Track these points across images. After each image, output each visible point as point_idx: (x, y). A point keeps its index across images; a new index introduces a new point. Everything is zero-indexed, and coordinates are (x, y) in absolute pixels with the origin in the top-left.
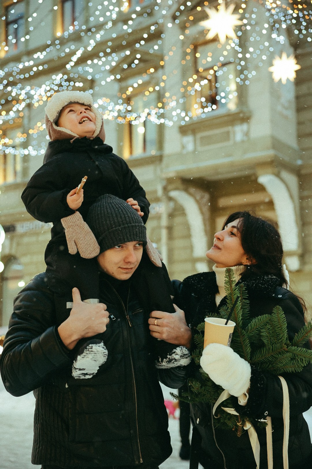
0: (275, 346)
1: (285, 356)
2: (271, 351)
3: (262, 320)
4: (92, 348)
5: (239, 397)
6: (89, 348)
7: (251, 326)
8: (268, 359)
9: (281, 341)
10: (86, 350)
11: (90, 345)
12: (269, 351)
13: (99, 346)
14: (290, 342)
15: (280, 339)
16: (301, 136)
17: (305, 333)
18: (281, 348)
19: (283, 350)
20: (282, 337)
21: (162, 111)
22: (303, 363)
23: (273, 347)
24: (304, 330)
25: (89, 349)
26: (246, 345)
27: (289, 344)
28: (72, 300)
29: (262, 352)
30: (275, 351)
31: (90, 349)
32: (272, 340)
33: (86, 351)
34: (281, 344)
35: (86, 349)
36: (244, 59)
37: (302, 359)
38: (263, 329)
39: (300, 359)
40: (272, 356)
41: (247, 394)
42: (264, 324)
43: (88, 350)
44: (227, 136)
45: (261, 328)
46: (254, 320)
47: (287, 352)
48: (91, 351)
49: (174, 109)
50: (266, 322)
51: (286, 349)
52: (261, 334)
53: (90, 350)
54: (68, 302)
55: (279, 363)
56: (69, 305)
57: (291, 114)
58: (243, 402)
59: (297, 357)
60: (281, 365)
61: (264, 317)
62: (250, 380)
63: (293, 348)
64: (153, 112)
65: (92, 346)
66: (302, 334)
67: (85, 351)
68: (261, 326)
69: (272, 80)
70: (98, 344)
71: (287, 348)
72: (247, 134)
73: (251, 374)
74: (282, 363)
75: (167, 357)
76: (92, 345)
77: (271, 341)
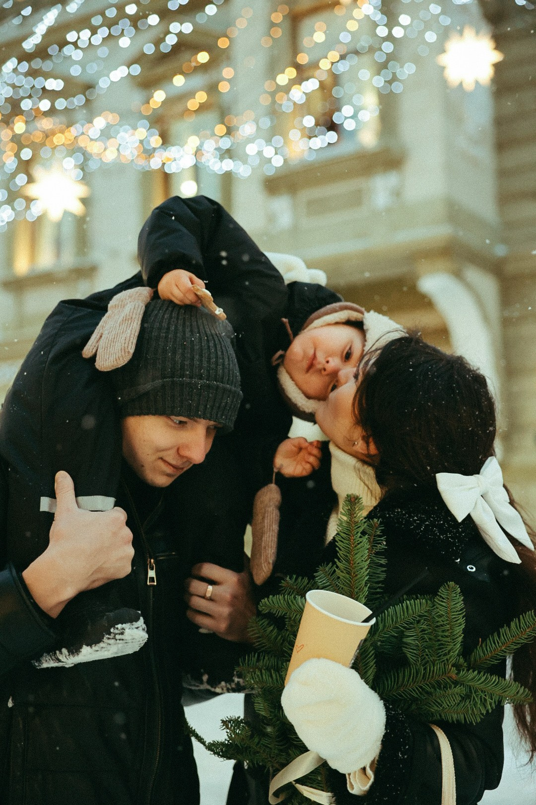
0: (430, 669)
1: (450, 691)
2: (420, 677)
3: (410, 611)
4: (122, 634)
5: (349, 774)
6: (116, 631)
7: (385, 623)
8: (410, 695)
9: (447, 659)
10: (108, 636)
11: (119, 626)
12: (417, 677)
13: (137, 628)
14: (465, 661)
15: (445, 655)
16: (505, 199)
17: (500, 644)
18: (444, 673)
19: (446, 678)
20: (449, 652)
21: (226, 143)
22: (485, 708)
23: (425, 669)
24: (499, 637)
25: (117, 634)
26: (367, 664)
27: (461, 666)
28: (52, 495)
29: (401, 679)
30: (428, 678)
31: (120, 634)
32: (427, 655)
33: (109, 638)
34: (445, 663)
35: (110, 633)
36: (390, 38)
37: (485, 700)
38: (409, 629)
39: (481, 699)
40: (421, 687)
41: (370, 773)
42: (414, 620)
43: (114, 638)
44: (357, 199)
45: (404, 627)
46: (391, 610)
47: (456, 683)
48: (120, 640)
49: (250, 140)
50: (420, 616)
51: (454, 676)
52: (403, 640)
53: (118, 637)
54: (43, 496)
55: (432, 704)
56: (45, 504)
57: (485, 154)
58: (358, 786)
59: (475, 693)
60: (436, 708)
61: (416, 606)
62: (382, 741)
63: (472, 674)
64: (210, 146)
65: (123, 629)
66: (493, 645)
67: (105, 639)
68: (406, 624)
69: (444, 83)
70: (134, 623)
71: (457, 674)
72: (397, 193)
73: (386, 729)
74: (441, 706)
75: (233, 681)
76: (124, 625)
77: (423, 655)
